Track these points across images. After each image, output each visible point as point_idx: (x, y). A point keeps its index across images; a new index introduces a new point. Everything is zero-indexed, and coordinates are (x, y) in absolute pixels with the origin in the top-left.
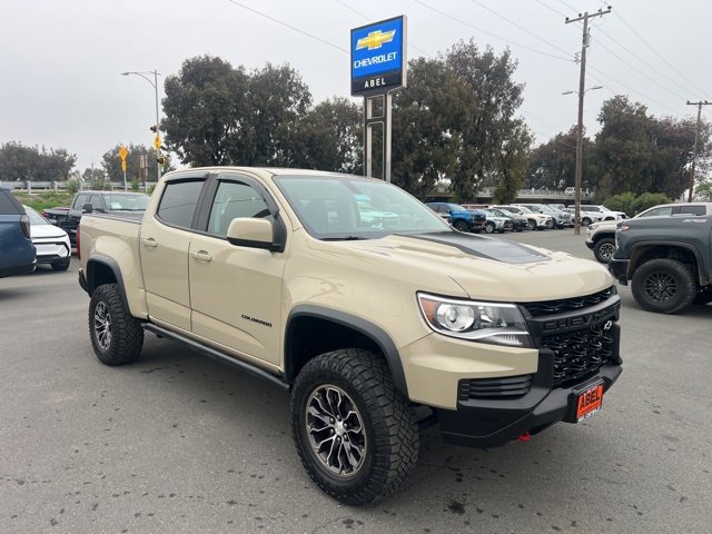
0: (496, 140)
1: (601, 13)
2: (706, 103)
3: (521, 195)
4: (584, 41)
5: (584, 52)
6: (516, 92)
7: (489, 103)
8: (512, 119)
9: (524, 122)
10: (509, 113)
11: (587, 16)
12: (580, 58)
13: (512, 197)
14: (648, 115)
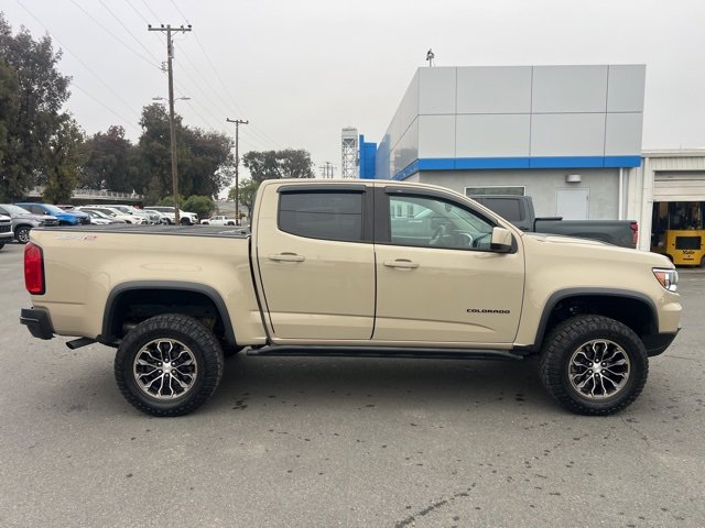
0: (43, 134)
1: (182, 29)
2: (241, 122)
3: (77, 195)
4: (169, 52)
5: (170, 63)
6: (62, 84)
7: (29, 91)
8: (60, 112)
9: (72, 118)
10: (54, 106)
11: (169, 29)
12: (167, 67)
13: (68, 197)
14: (184, 124)
